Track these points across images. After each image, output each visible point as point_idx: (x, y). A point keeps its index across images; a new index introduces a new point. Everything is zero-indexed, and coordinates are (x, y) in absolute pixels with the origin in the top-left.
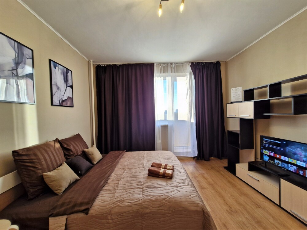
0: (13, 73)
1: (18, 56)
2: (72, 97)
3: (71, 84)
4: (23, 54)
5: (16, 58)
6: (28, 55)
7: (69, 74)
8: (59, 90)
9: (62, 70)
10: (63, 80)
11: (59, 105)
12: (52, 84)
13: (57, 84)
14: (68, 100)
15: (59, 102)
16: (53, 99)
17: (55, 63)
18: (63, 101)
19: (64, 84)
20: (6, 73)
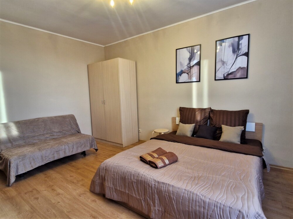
0: (188, 66)
1: (191, 55)
2: (246, 67)
3: (246, 51)
4: (194, 52)
5: (190, 57)
7: (244, 41)
8: (225, 64)
9: (230, 43)
10: (232, 52)
11: (223, 78)
12: (217, 62)
13: (223, 60)
14: (238, 71)
15: (223, 76)
16: (216, 75)
17: (222, 40)
18: (228, 74)
19: (233, 55)
20: (185, 68)
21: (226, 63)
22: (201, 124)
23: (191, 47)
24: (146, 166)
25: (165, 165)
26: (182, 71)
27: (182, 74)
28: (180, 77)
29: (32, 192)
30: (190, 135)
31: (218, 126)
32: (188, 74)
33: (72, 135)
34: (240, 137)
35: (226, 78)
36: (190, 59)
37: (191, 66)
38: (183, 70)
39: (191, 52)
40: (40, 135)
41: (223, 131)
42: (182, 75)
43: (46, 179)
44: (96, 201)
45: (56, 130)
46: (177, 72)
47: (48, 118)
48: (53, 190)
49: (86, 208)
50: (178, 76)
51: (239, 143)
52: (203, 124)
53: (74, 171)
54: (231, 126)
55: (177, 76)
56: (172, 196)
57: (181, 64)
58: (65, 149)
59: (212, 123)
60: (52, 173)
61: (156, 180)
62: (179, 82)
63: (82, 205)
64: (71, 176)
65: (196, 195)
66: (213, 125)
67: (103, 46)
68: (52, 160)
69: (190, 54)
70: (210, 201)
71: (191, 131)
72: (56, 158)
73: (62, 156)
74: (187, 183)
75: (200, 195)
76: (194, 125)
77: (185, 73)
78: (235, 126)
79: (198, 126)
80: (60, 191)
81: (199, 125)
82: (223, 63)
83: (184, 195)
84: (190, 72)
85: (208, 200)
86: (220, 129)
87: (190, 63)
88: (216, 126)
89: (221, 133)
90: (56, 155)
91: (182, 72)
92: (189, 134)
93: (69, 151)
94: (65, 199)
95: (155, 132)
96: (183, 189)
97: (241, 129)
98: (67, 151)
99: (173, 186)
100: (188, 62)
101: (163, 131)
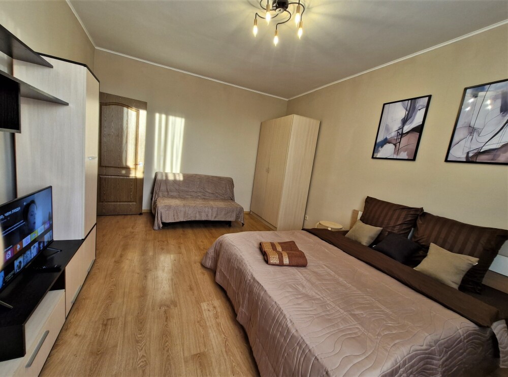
0: (398, 132)
1: (408, 114)
8: (475, 133)
9: (500, 92)
10: (499, 110)
11: (465, 160)
12: (458, 127)
13: (472, 125)
14: (504, 149)
15: (465, 156)
16: (451, 151)
17: (481, 87)
18: (479, 153)
19: (500, 117)
20: (393, 134)
21: (480, 131)
22: (394, 232)
23: (411, 99)
24: (259, 256)
25: (281, 264)
26: (386, 139)
27: (385, 144)
28: (380, 149)
29: (163, 242)
30: (366, 243)
31: (423, 244)
32: (396, 146)
33: (224, 200)
34: (462, 276)
35: (470, 160)
36: (405, 121)
37: (404, 132)
38: (388, 138)
39: (408, 109)
40: (193, 191)
41: (428, 254)
42: (385, 146)
43: (182, 235)
44: (204, 275)
45: (209, 191)
46: (378, 141)
47: (205, 176)
48: (179, 247)
49: (191, 277)
50: (378, 148)
51: (456, 287)
52: (398, 232)
53: (209, 237)
54: (451, 250)
55: (376, 147)
56: (259, 303)
57: (388, 129)
58: (208, 212)
59: (416, 235)
60: (190, 232)
61: (254, 276)
62: (378, 157)
63: (190, 272)
64: (202, 242)
65: (284, 317)
66: (416, 240)
67: (287, 100)
68: (193, 219)
69: (407, 112)
70: (295, 334)
71: (371, 238)
72: (197, 219)
73: (204, 218)
74: (286, 297)
75: (288, 320)
76: (379, 229)
77: (389, 143)
78: (460, 252)
79: (387, 233)
80: (183, 251)
81: (389, 232)
82: (472, 130)
83: (271, 308)
84: (400, 142)
85: (293, 331)
86: (426, 249)
87: (403, 126)
88: (420, 241)
89: (425, 256)
90: (197, 215)
91: (386, 141)
92: (365, 241)
93: (212, 216)
94: (181, 259)
95: (320, 224)
96: (273, 301)
97: (470, 262)
98: (210, 215)
99: (265, 291)
100: (399, 124)
101: (331, 225)
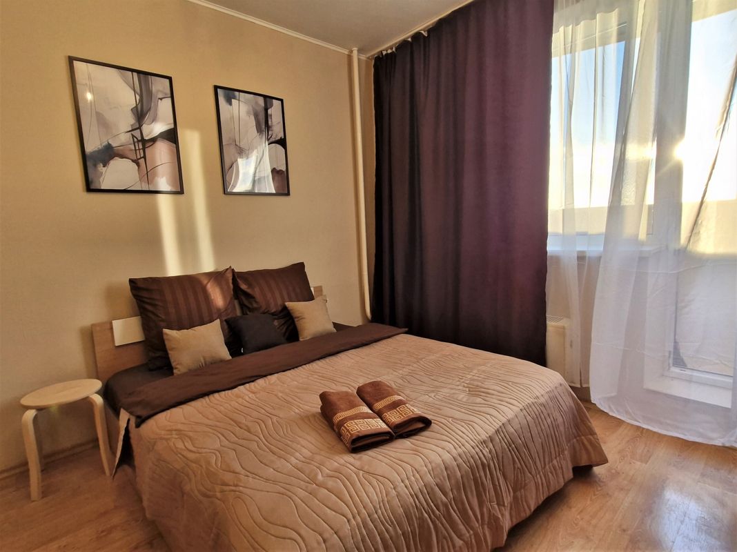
0: (133, 136)
1: (141, 100)
2: (284, 169)
3: (281, 135)
4: (150, 93)
5: (137, 105)
6: (161, 92)
7: (275, 110)
9: (249, 105)
17: (230, 91)
18: (254, 182)
19: (258, 138)
20: (121, 138)
23: (137, 72)
27: (111, 158)
28: (101, 169)
32: (138, 165)
36: (141, 114)
38: (114, 145)
39: (138, 90)
42: (112, 162)
46: (88, 150)
50: (95, 166)
55: (90, 165)
57: (102, 122)
62: (103, 187)
69: (138, 97)
77: (122, 157)
84: (144, 157)
87: (141, 125)
91: (109, 154)
